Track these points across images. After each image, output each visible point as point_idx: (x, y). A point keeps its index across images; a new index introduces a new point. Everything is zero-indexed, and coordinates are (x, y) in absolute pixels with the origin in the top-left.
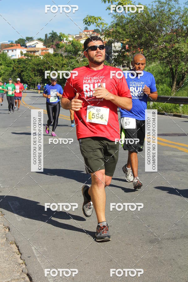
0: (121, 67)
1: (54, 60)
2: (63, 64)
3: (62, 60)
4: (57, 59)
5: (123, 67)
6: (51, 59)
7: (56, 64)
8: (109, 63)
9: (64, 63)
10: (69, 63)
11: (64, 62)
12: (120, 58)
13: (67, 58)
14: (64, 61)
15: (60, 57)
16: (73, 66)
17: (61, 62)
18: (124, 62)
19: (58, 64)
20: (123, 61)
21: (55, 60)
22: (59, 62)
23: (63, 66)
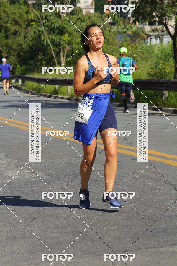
0: (146, 25)
1: (10, 12)
2: (28, 20)
3: (27, 13)
4: (17, 11)
5: (151, 24)
6: (4, 11)
7: (14, 20)
8: (122, 18)
9: (31, 19)
10: (42, 18)
11: (32, 16)
12: (146, 7)
13: (37, 8)
14: (30, 14)
15: (22, 6)
16: (50, 23)
17: (25, 16)
18: (154, 14)
19: (19, 21)
20: (151, 12)
21: (12, 13)
22: (21, 16)
23: (28, 25)
